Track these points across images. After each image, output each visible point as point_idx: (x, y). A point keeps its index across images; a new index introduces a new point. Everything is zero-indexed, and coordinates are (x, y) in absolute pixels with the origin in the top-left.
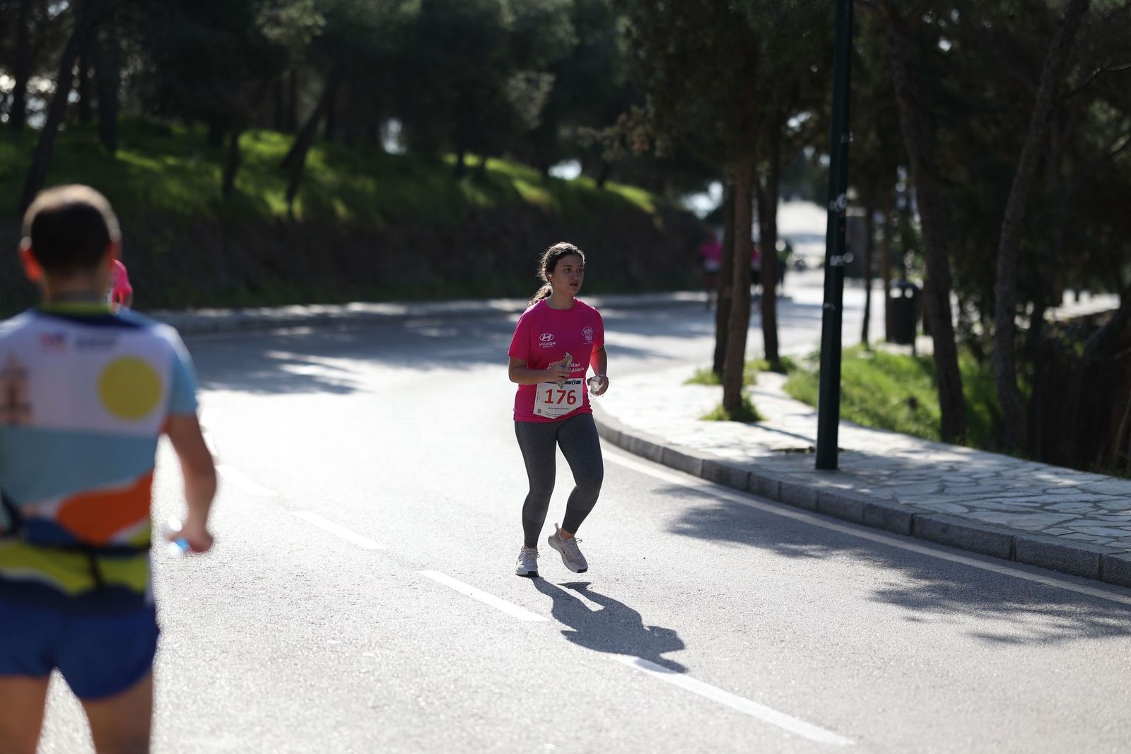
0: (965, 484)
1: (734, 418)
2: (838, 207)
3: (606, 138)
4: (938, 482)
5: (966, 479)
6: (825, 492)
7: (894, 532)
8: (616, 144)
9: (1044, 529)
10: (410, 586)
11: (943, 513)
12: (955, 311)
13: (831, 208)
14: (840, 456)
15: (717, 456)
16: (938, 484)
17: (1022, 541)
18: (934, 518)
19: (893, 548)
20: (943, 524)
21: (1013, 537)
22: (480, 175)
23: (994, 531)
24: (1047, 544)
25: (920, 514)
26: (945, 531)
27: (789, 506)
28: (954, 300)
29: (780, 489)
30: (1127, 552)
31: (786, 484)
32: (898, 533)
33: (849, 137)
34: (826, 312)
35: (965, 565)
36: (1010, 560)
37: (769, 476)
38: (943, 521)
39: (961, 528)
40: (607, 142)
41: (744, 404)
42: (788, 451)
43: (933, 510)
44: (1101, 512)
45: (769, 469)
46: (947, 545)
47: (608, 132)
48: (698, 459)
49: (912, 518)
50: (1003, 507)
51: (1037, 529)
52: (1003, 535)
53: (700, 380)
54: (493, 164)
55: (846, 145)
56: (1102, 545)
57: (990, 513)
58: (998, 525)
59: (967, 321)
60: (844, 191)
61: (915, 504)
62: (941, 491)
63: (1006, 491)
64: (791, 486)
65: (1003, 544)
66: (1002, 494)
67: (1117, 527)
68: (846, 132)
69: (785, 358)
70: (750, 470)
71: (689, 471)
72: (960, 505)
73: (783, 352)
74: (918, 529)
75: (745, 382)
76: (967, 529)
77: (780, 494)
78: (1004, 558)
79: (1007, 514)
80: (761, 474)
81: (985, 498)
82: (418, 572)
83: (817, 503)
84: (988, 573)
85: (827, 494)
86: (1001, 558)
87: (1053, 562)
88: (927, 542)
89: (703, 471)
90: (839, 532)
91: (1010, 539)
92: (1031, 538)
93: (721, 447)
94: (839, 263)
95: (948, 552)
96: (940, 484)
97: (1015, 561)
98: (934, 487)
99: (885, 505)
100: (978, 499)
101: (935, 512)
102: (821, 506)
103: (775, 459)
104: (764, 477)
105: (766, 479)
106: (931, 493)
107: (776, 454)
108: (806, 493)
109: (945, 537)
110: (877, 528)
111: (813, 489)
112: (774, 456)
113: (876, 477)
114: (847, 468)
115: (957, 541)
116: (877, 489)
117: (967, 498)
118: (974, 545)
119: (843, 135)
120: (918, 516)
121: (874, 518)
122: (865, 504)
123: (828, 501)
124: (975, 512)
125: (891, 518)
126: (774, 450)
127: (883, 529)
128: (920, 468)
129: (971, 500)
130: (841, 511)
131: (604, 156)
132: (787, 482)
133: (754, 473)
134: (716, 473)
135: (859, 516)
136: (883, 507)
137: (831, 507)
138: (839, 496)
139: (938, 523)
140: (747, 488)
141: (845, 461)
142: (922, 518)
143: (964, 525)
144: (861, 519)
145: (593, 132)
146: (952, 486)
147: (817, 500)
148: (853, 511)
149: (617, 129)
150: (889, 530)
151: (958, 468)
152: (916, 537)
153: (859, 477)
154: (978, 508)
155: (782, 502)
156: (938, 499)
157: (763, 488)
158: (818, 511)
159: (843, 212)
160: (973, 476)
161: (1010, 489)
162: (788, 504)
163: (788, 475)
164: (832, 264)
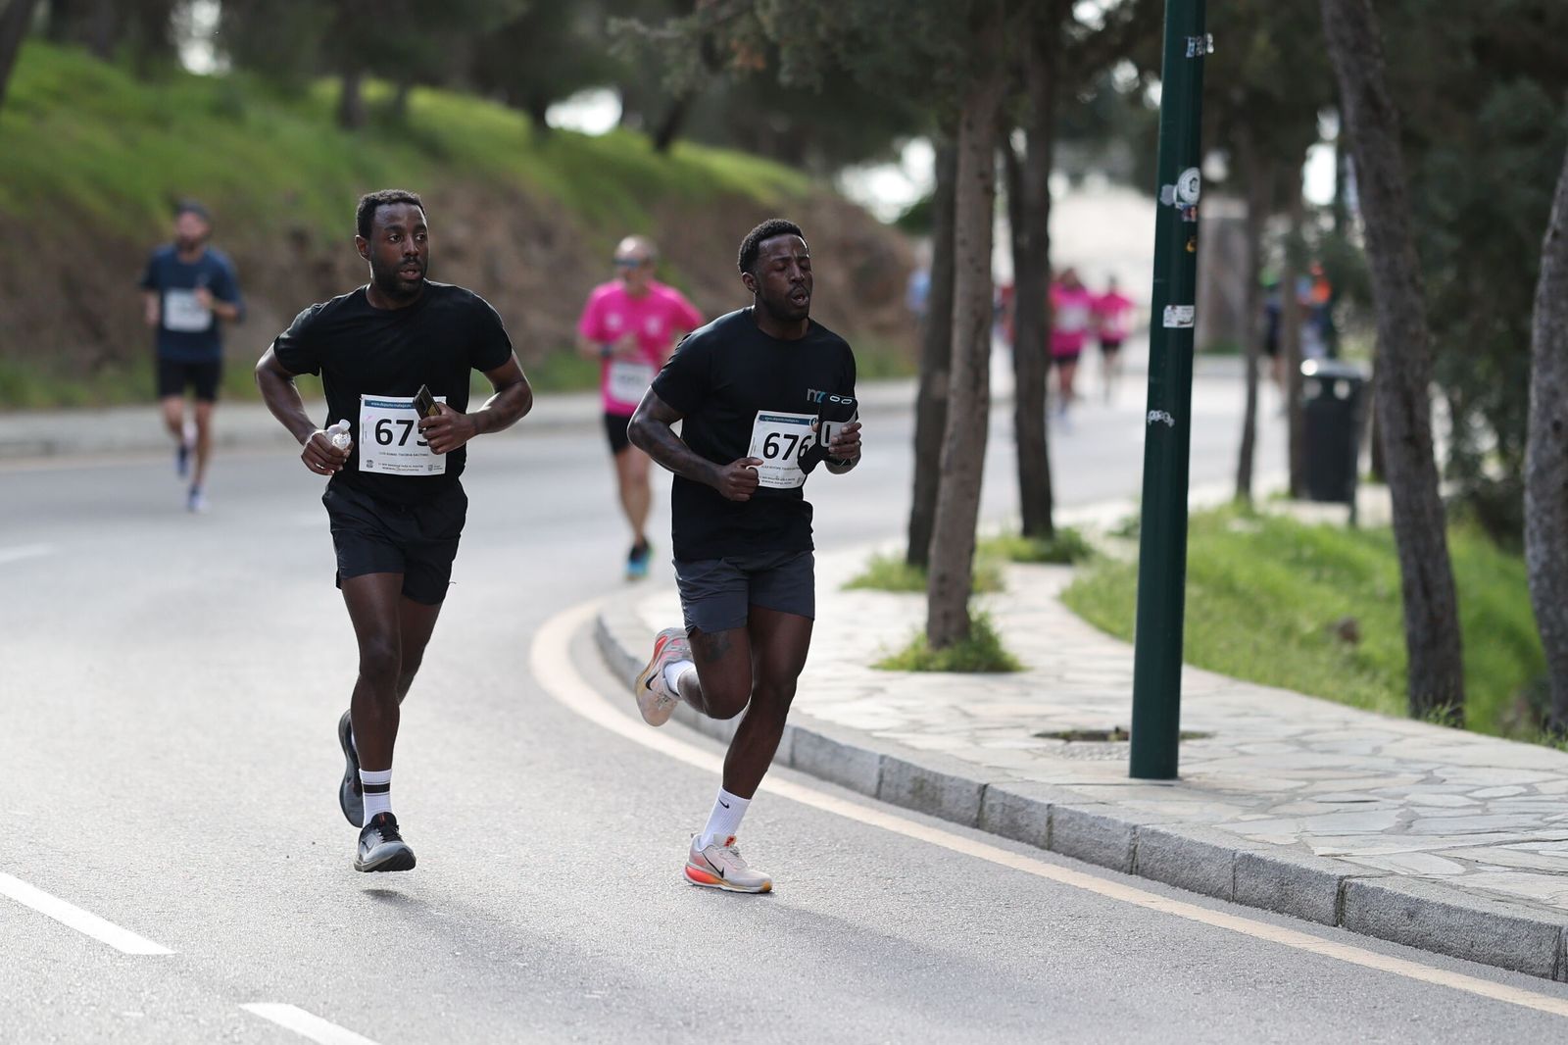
0: (1456, 812)
2: (1180, 198)
3: (670, 43)
4: (1402, 806)
5: (1462, 801)
6: (1150, 827)
7: (1302, 918)
8: (694, 59)
10: (225, 1036)
11: (1409, 876)
12: (1440, 427)
13: (1166, 201)
14: (1185, 749)
15: (913, 749)
16: (1397, 812)
18: (1389, 886)
19: (1299, 952)
20: (1408, 900)
21: (1561, 929)
22: (393, 122)
23: (1521, 916)
25: (1357, 876)
26: (1411, 915)
27: (1070, 859)
28: (1440, 407)
29: (1050, 821)
31: (1065, 809)
32: (1310, 920)
33: (1205, 45)
34: (1153, 430)
35: (1455, 990)
36: (1554, 979)
37: (1025, 793)
38: (1414, 895)
39: (1448, 910)
40: (672, 52)
41: (975, 636)
42: (1067, 737)
43: (1386, 867)
45: (1028, 777)
46: (1416, 947)
47: (673, 29)
48: (872, 755)
49: (1339, 885)
50: (1541, 862)
52: (1539, 923)
53: (878, 580)
54: (423, 101)
55: (1199, 60)
57: (1513, 874)
58: (1530, 902)
59: (1467, 449)
60: (1197, 161)
61: (1346, 855)
62: (1407, 826)
63: (1548, 825)
64: (1073, 817)
65: (1540, 944)
66: (1538, 834)
68: (1200, 32)
69: (1068, 531)
70: (984, 782)
71: (849, 785)
72: (1449, 858)
73: (1063, 517)
74: (1352, 912)
75: (978, 584)
76: (1460, 910)
77: (1050, 834)
78: (1543, 976)
79: (1550, 877)
80: (1011, 789)
81: (1500, 843)
82: (241, 1006)
83: (1132, 854)
84: (1506, 1009)
85: (1154, 833)
86: (1533, 974)
88: (1371, 938)
89: (880, 783)
90: (1182, 917)
93: (918, 727)
94: (1182, 323)
95: (1419, 960)
96: (1403, 809)
98: (1390, 819)
99: (1281, 858)
100: (1487, 845)
101: (1393, 874)
102: (1141, 860)
103: (1041, 756)
104: (1015, 796)
105: (1021, 799)
106: (1382, 831)
107: (1042, 743)
108: (1109, 830)
109: (1414, 927)
110: (1264, 908)
111: (1123, 821)
112: (1038, 749)
113: (1262, 795)
114: (1198, 775)
115: (1439, 936)
116: (1265, 822)
117: (1462, 841)
118: (1476, 947)
119: (1192, 41)
120: (1354, 881)
121: (1257, 886)
122: (1237, 855)
123: (1155, 848)
124: (1480, 871)
125: (1296, 885)
126: (1039, 736)
127: (1276, 909)
128: (1361, 774)
129: (1470, 847)
130: (1185, 872)
131: (667, 81)
132: (1066, 807)
133: (995, 786)
134: (909, 786)
135: (1224, 882)
136: (1278, 860)
137: (1162, 861)
138: (1180, 838)
139: (1397, 897)
140: (977, 820)
141: (1195, 760)
142: (1362, 886)
143: (1454, 901)
144: (1229, 889)
145: (642, 29)
146: (1429, 815)
147: (1132, 847)
148: (1211, 871)
149: (694, 22)
150: (1291, 914)
151: (1445, 776)
152: (1349, 929)
153: (1226, 795)
154: (1486, 864)
155: (1054, 851)
156: (1398, 843)
157: (1013, 821)
158: (1134, 869)
159: (1193, 209)
160: (1477, 794)
161: (1556, 822)
162: (1067, 855)
163: (1068, 790)
164: (1166, 325)
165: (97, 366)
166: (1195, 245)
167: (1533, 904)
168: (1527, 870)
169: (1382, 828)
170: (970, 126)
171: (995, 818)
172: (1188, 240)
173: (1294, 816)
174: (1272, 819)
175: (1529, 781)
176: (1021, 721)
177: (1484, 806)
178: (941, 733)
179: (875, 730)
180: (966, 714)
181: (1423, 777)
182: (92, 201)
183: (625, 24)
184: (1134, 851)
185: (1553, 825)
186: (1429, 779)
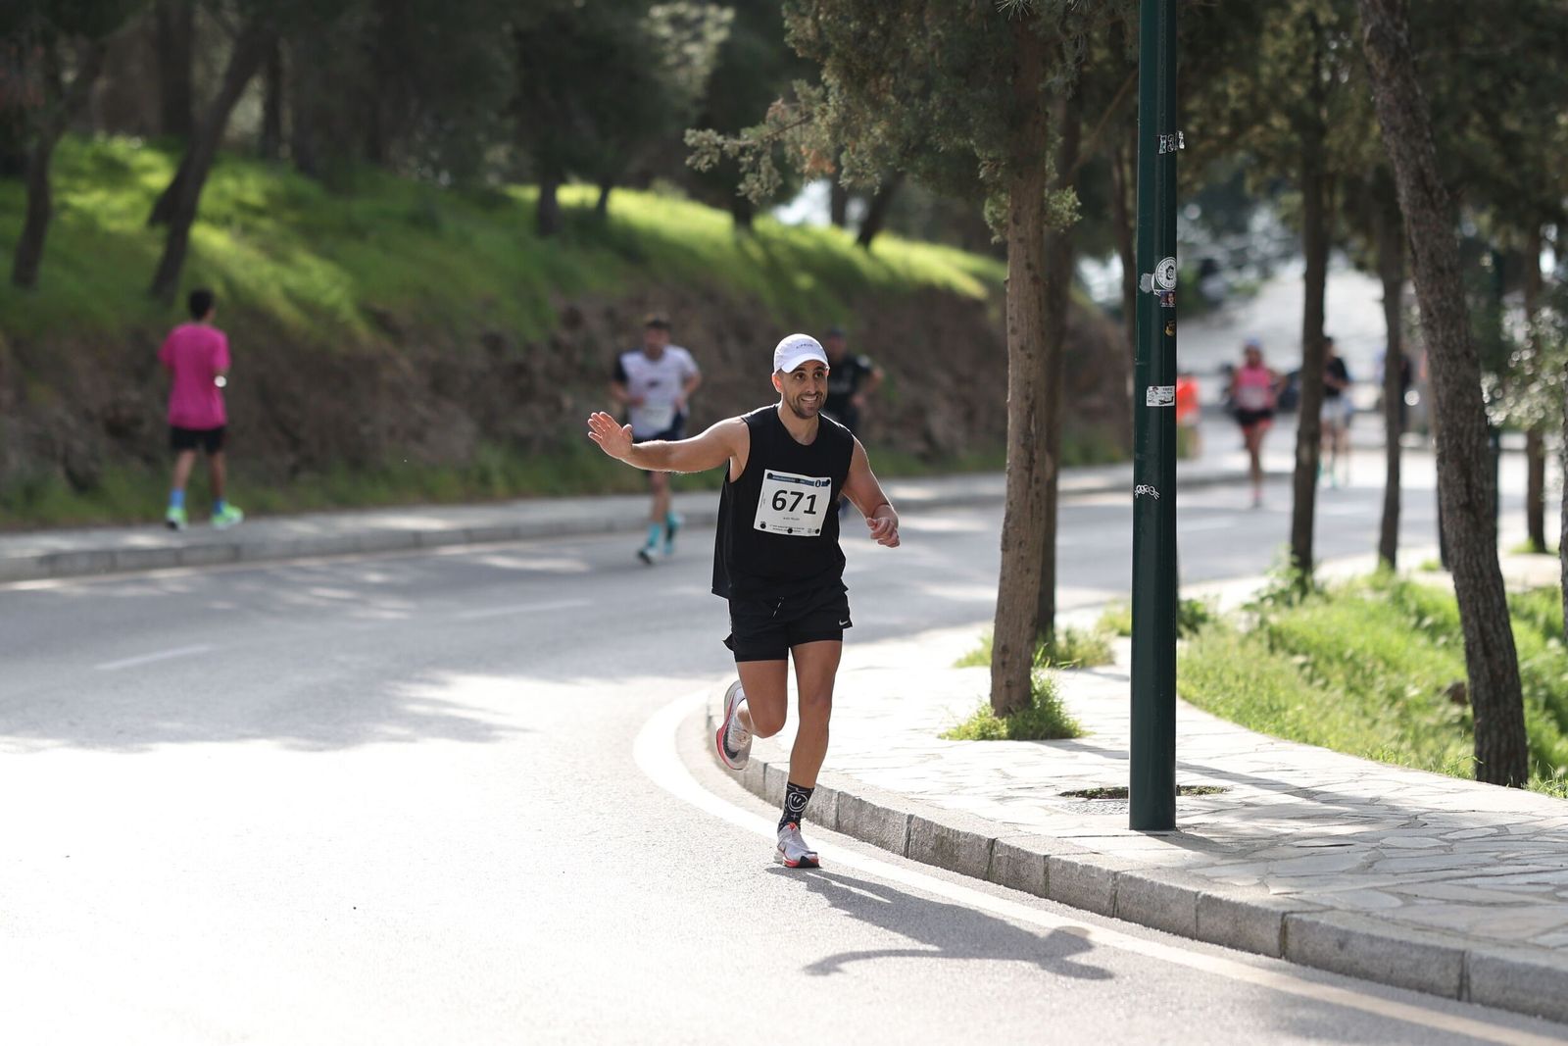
0: (1421, 853)
3: (743, 151)
5: (1434, 842)
6: (1129, 873)
7: (1252, 951)
8: (766, 162)
9: (1535, 936)
11: (1346, 911)
13: (1144, 288)
14: (1179, 800)
16: (1366, 854)
17: (1481, 961)
18: (1323, 920)
20: (1339, 931)
21: (1463, 953)
22: (591, 230)
23: (1430, 942)
24: (1525, 965)
25: (1298, 912)
26: (1342, 946)
27: (1061, 906)
29: (1046, 871)
31: (1059, 860)
32: (1258, 953)
33: (1176, 142)
34: (1139, 502)
36: (1459, 999)
37: (1027, 846)
38: (1341, 926)
39: (1371, 939)
40: (748, 158)
41: (1037, 705)
42: (1093, 795)
43: (1327, 903)
45: (1035, 830)
46: (1346, 975)
47: (749, 136)
48: (902, 815)
49: (1282, 919)
50: (1474, 895)
51: (1522, 935)
54: (627, 204)
55: (1171, 156)
58: (1448, 931)
62: (1368, 868)
63: (1502, 862)
64: (1066, 866)
65: (1447, 968)
66: (1486, 870)
68: (1172, 131)
70: (993, 837)
71: (882, 844)
72: (1392, 894)
74: (1293, 945)
76: (1381, 939)
77: (1047, 883)
78: (1450, 997)
79: (1476, 908)
80: (1014, 843)
81: (1451, 879)
83: (1114, 899)
85: (1131, 879)
86: (1442, 996)
87: (1537, 1000)
88: (1309, 969)
89: (909, 840)
90: (1140, 954)
91: (1458, 957)
92: (1501, 954)
93: (957, 789)
95: (1343, 986)
96: (1374, 852)
97: (1470, 1000)
98: (1361, 858)
99: (1236, 897)
100: (1431, 881)
101: (1332, 908)
102: (1121, 904)
103: (1057, 812)
104: (1018, 849)
105: (1023, 851)
106: (1343, 872)
107: (1064, 801)
108: (1093, 877)
109: (1344, 957)
110: (1220, 944)
111: (1106, 868)
112: (1057, 806)
113: (1246, 842)
114: (1195, 827)
115: (1364, 964)
116: (1238, 866)
117: (1412, 878)
118: (1395, 973)
119: (1163, 139)
120: (1295, 916)
121: (1215, 924)
122: (1200, 896)
123: (1132, 892)
124: (1415, 904)
125: (1248, 922)
126: (1064, 795)
127: (1231, 946)
128: (1349, 821)
129: (1416, 883)
130: (1157, 913)
131: (741, 187)
132: (1058, 857)
133: (1002, 840)
134: (932, 843)
135: (1188, 922)
136: (1232, 900)
137: (1139, 903)
138: (1152, 883)
139: (1330, 929)
140: (987, 872)
141: (1199, 812)
142: (1301, 920)
143: (1381, 932)
144: (1192, 927)
145: (720, 139)
146: (1394, 856)
147: (1113, 892)
148: (1179, 912)
149: (765, 130)
150: (1243, 949)
151: (1426, 821)
152: (1291, 961)
153: (1213, 842)
154: (1422, 898)
155: (1050, 899)
156: (1352, 881)
157: (1017, 872)
158: (1116, 913)
159: (1171, 295)
160: (1448, 836)
161: (1509, 859)
162: (1060, 902)
163: (1068, 843)
164: (1148, 404)
165: (295, 470)
166: (1174, 330)
167: (1449, 932)
168: (1459, 902)
169: (1344, 868)
170: (1016, 221)
171: (1002, 871)
172: (1168, 325)
173: (1267, 860)
174: (1247, 863)
175: (1504, 822)
176: (1054, 781)
177: (1449, 847)
178: (975, 794)
179: (913, 793)
180: (1006, 776)
181: (1407, 821)
182: (285, 311)
183: (701, 134)
184: (1115, 897)
185: (1508, 862)
186: (1414, 822)
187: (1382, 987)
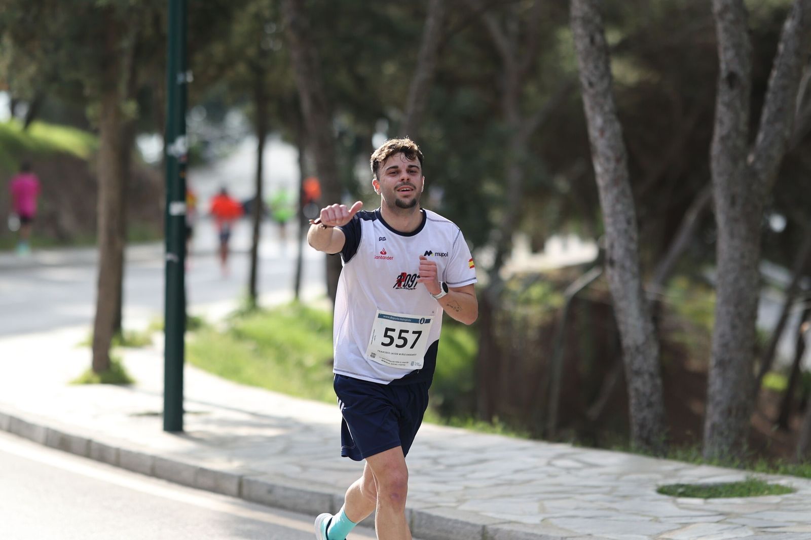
1: (105, 381)
11: (274, 474)
15: (63, 424)
16: (282, 445)
18: (261, 479)
20: (269, 485)
25: (248, 475)
26: (270, 492)
29: (118, 455)
30: (438, 507)
32: (229, 496)
33: (186, 77)
37: (107, 443)
38: (270, 482)
39: (286, 489)
42: (140, 415)
43: (263, 470)
44: (441, 467)
48: (43, 427)
49: (240, 479)
50: (338, 466)
53: (83, 344)
55: (184, 86)
56: (419, 501)
57: (322, 472)
58: (324, 484)
62: (284, 452)
64: (129, 453)
65: (324, 503)
67: (444, 482)
72: (296, 465)
74: (245, 491)
76: (290, 489)
77: (118, 460)
80: (102, 441)
81: (326, 458)
83: (153, 468)
88: (253, 504)
89: (45, 438)
90: (166, 498)
91: (330, 498)
95: (271, 513)
96: (287, 444)
100: (317, 459)
101: (265, 473)
102: (156, 470)
104: (102, 444)
105: (105, 445)
106: (271, 454)
108: (142, 458)
109: (271, 497)
110: (207, 490)
111: (149, 454)
113: (222, 440)
115: (282, 501)
116: (216, 451)
117: (307, 457)
118: (297, 505)
119: (180, 76)
121: (205, 480)
122: (197, 467)
123: (162, 466)
124: (308, 471)
125: (222, 481)
126: (130, 415)
127: (213, 491)
130: (175, 475)
132: (124, 448)
133: (95, 440)
134: (58, 440)
136: (214, 470)
137: (166, 471)
138: (172, 461)
139: (264, 484)
140: (87, 454)
141: (194, 423)
142: (249, 479)
143: (290, 484)
144: (193, 482)
146: (298, 446)
147: (153, 465)
148: (187, 475)
150: (219, 493)
151: (314, 428)
152: (244, 500)
153: (205, 440)
154: (312, 467)
155: (121, 467)
156: (275, 459)
157: (103, 456)
158: (154, 475)
159: (184, 157)
162: (125, 469)
164: (171, 213)
168: (330, 469)
170: (104, 116)
171: (95, 454)
172: (181, 172)
173: (233, 448)
179: (49, 416)
181: (304, 428)
186: (307, 429)
187: (292, 514)
